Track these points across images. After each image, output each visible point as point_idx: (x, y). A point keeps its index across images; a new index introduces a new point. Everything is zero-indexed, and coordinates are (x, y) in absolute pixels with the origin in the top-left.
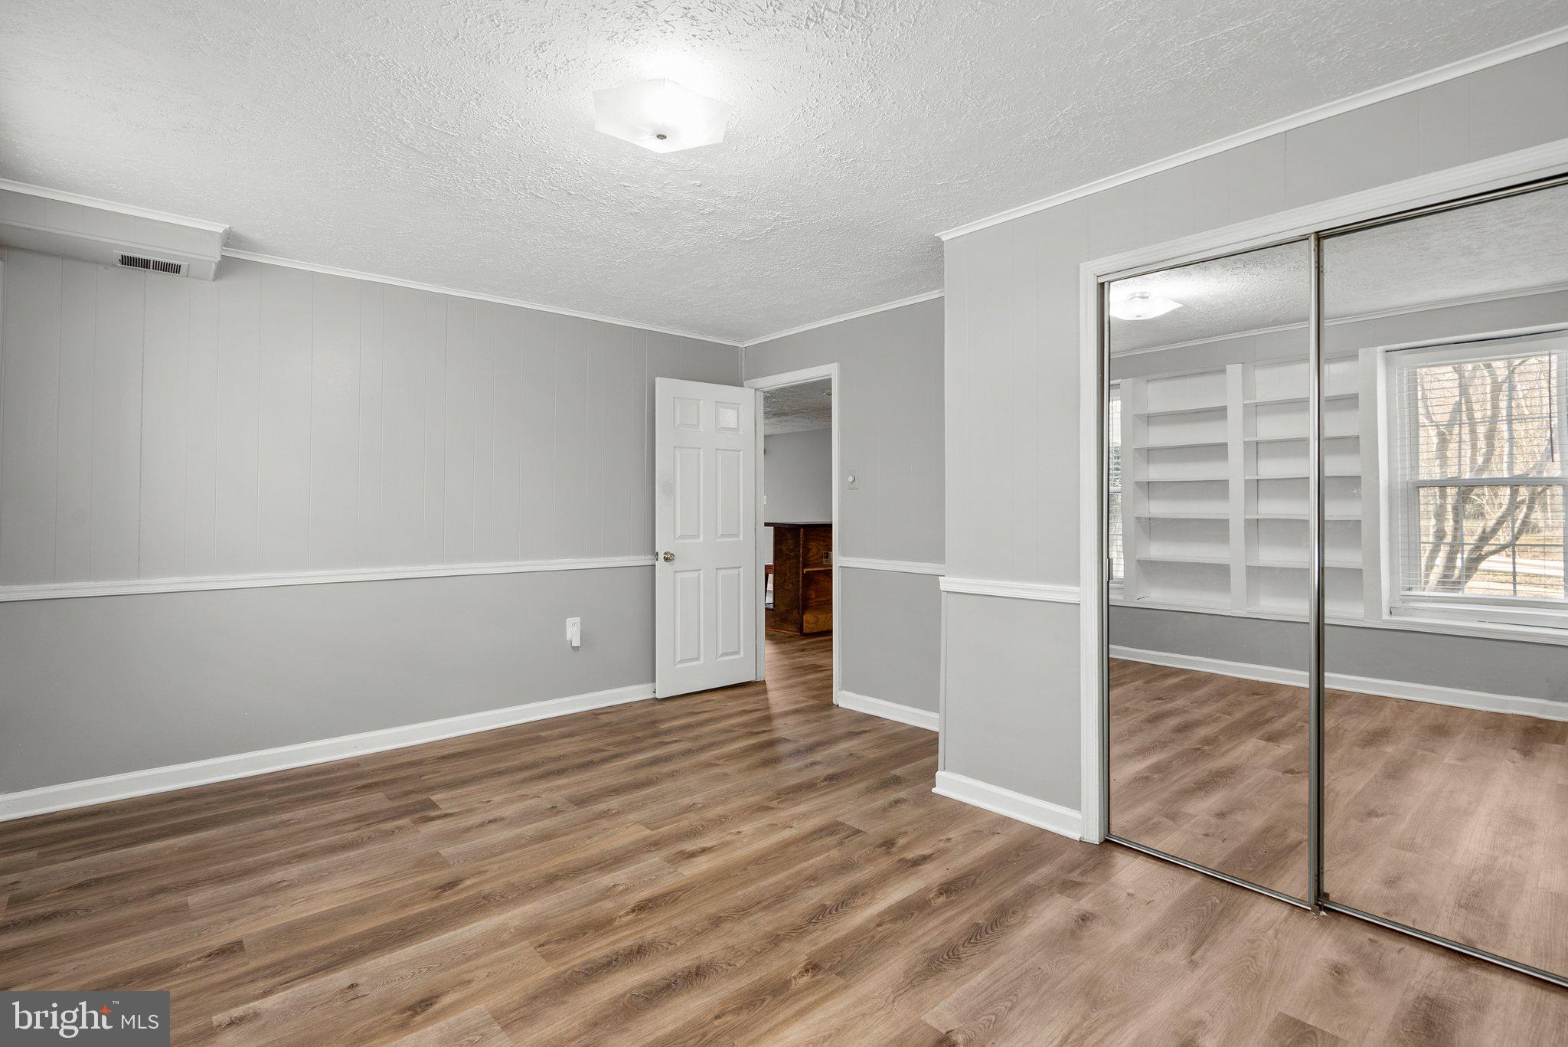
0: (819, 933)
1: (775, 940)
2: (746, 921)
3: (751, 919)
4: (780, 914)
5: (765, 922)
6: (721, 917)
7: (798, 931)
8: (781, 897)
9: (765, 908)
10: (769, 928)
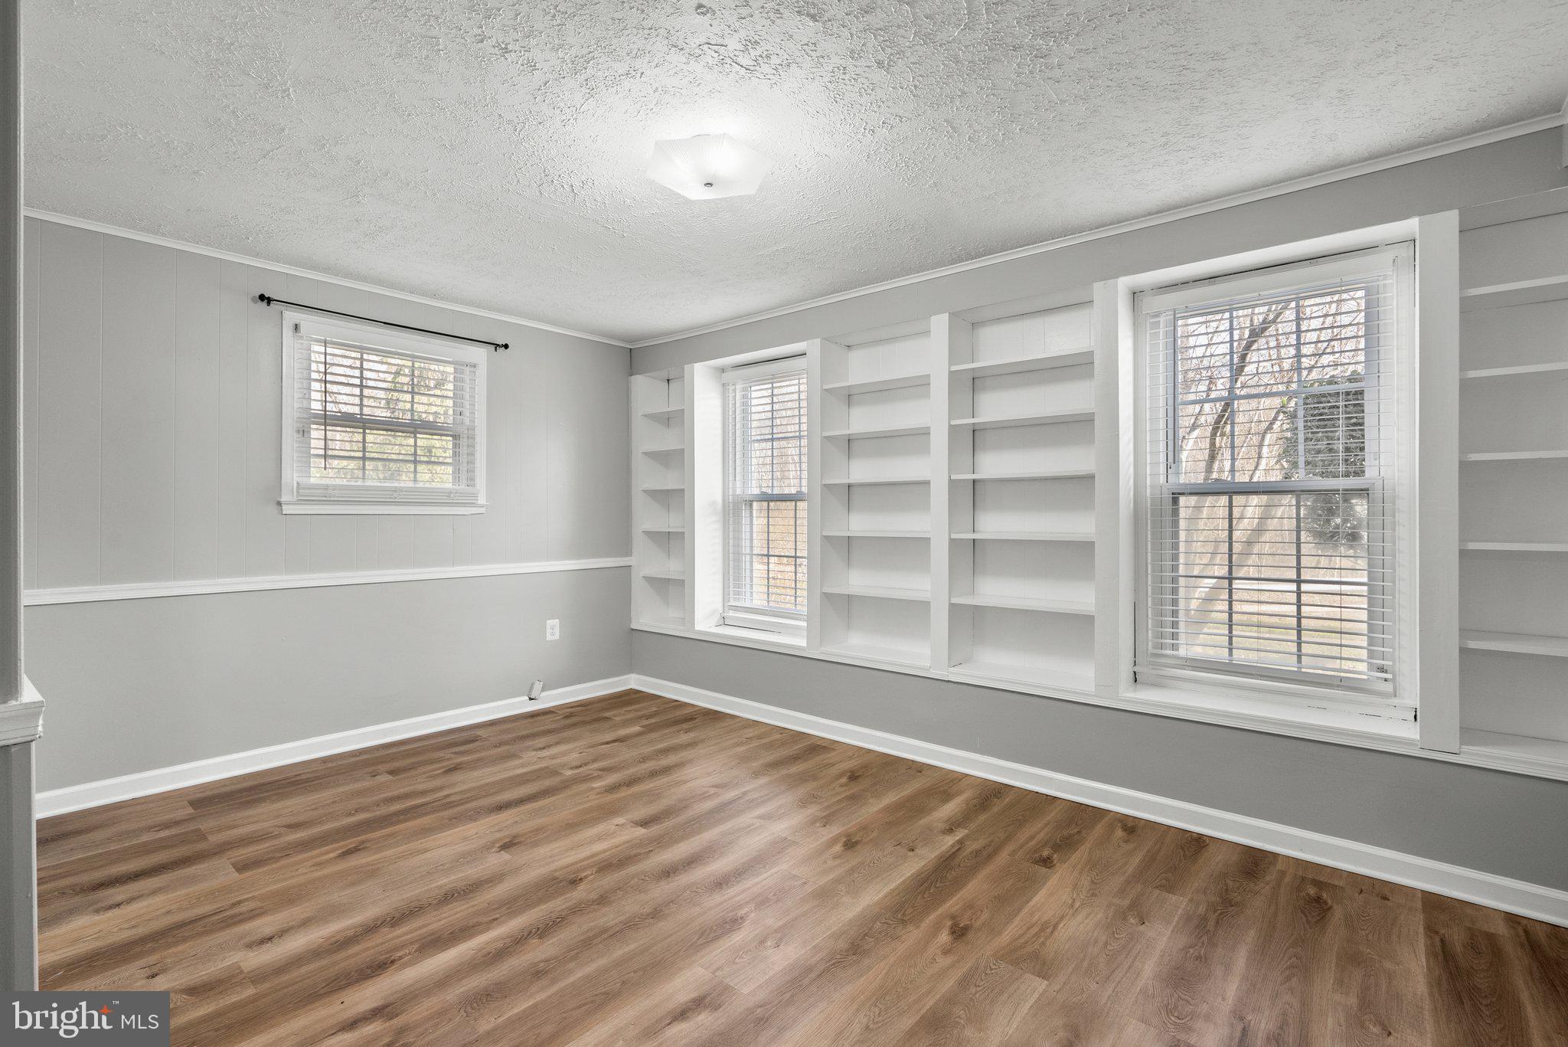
0: (559, 909)
1: (603, 900)
2: (628, 915)
3: (622, 918)
4: (592, 924)
5: (608, 917)
6: (652, 918)
7: (577, 910)
8: (587, 944)
9: (605, 931)
10: (605, 910)
